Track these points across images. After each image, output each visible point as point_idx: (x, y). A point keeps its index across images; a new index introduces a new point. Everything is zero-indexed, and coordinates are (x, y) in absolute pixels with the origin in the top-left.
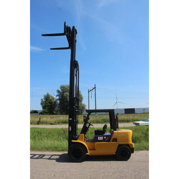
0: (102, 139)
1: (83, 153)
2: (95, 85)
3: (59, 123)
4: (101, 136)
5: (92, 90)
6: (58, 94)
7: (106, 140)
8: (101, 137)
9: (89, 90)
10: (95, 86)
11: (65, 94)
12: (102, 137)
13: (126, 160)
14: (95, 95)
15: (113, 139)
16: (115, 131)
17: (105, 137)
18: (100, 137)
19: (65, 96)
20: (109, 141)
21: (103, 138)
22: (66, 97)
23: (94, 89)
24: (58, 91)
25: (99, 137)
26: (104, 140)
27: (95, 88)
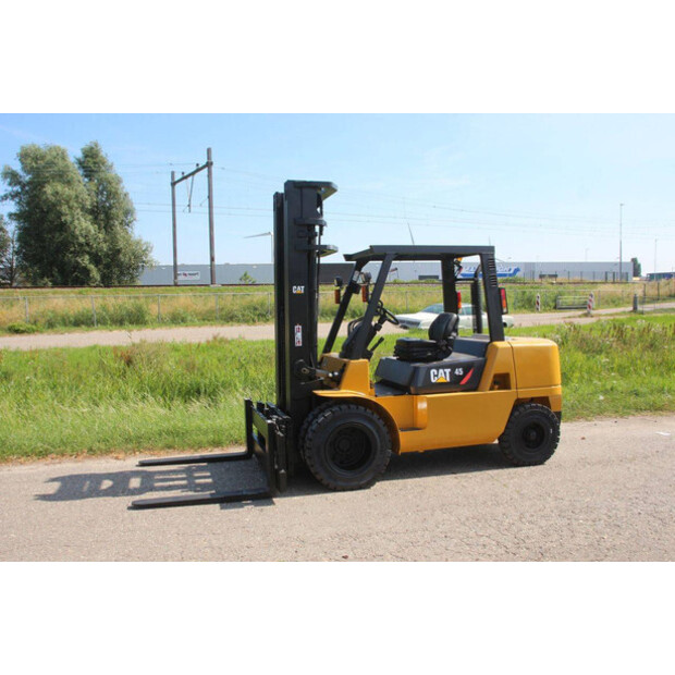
0: (448, 379)
1: (379, 444)
2: (209, 151)
3: (51, 325)
4: (444, 367)
5: (193, 174)
6: (10, 188)
7: (463, 382)
8: (441, 371)
9: (173, 173)
10: (209, 158)
11: (49, 189)
12: (448, 371)
13: (541, 462)
14: (210, 197)
15: (495, 376)
16: (498, 344)
17: (459, 372)
18: (438, 368)
19: (53, 199)
20: (474, 386)
21: (452, 374)
22: (54, 205)
23: (206, 170)
24: (13, 177)
25: (433, 371)
26: (455, 384)
27: (209, 165)
